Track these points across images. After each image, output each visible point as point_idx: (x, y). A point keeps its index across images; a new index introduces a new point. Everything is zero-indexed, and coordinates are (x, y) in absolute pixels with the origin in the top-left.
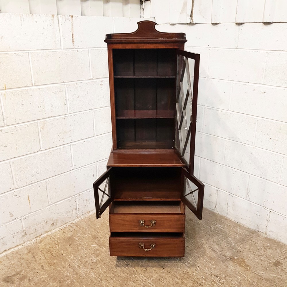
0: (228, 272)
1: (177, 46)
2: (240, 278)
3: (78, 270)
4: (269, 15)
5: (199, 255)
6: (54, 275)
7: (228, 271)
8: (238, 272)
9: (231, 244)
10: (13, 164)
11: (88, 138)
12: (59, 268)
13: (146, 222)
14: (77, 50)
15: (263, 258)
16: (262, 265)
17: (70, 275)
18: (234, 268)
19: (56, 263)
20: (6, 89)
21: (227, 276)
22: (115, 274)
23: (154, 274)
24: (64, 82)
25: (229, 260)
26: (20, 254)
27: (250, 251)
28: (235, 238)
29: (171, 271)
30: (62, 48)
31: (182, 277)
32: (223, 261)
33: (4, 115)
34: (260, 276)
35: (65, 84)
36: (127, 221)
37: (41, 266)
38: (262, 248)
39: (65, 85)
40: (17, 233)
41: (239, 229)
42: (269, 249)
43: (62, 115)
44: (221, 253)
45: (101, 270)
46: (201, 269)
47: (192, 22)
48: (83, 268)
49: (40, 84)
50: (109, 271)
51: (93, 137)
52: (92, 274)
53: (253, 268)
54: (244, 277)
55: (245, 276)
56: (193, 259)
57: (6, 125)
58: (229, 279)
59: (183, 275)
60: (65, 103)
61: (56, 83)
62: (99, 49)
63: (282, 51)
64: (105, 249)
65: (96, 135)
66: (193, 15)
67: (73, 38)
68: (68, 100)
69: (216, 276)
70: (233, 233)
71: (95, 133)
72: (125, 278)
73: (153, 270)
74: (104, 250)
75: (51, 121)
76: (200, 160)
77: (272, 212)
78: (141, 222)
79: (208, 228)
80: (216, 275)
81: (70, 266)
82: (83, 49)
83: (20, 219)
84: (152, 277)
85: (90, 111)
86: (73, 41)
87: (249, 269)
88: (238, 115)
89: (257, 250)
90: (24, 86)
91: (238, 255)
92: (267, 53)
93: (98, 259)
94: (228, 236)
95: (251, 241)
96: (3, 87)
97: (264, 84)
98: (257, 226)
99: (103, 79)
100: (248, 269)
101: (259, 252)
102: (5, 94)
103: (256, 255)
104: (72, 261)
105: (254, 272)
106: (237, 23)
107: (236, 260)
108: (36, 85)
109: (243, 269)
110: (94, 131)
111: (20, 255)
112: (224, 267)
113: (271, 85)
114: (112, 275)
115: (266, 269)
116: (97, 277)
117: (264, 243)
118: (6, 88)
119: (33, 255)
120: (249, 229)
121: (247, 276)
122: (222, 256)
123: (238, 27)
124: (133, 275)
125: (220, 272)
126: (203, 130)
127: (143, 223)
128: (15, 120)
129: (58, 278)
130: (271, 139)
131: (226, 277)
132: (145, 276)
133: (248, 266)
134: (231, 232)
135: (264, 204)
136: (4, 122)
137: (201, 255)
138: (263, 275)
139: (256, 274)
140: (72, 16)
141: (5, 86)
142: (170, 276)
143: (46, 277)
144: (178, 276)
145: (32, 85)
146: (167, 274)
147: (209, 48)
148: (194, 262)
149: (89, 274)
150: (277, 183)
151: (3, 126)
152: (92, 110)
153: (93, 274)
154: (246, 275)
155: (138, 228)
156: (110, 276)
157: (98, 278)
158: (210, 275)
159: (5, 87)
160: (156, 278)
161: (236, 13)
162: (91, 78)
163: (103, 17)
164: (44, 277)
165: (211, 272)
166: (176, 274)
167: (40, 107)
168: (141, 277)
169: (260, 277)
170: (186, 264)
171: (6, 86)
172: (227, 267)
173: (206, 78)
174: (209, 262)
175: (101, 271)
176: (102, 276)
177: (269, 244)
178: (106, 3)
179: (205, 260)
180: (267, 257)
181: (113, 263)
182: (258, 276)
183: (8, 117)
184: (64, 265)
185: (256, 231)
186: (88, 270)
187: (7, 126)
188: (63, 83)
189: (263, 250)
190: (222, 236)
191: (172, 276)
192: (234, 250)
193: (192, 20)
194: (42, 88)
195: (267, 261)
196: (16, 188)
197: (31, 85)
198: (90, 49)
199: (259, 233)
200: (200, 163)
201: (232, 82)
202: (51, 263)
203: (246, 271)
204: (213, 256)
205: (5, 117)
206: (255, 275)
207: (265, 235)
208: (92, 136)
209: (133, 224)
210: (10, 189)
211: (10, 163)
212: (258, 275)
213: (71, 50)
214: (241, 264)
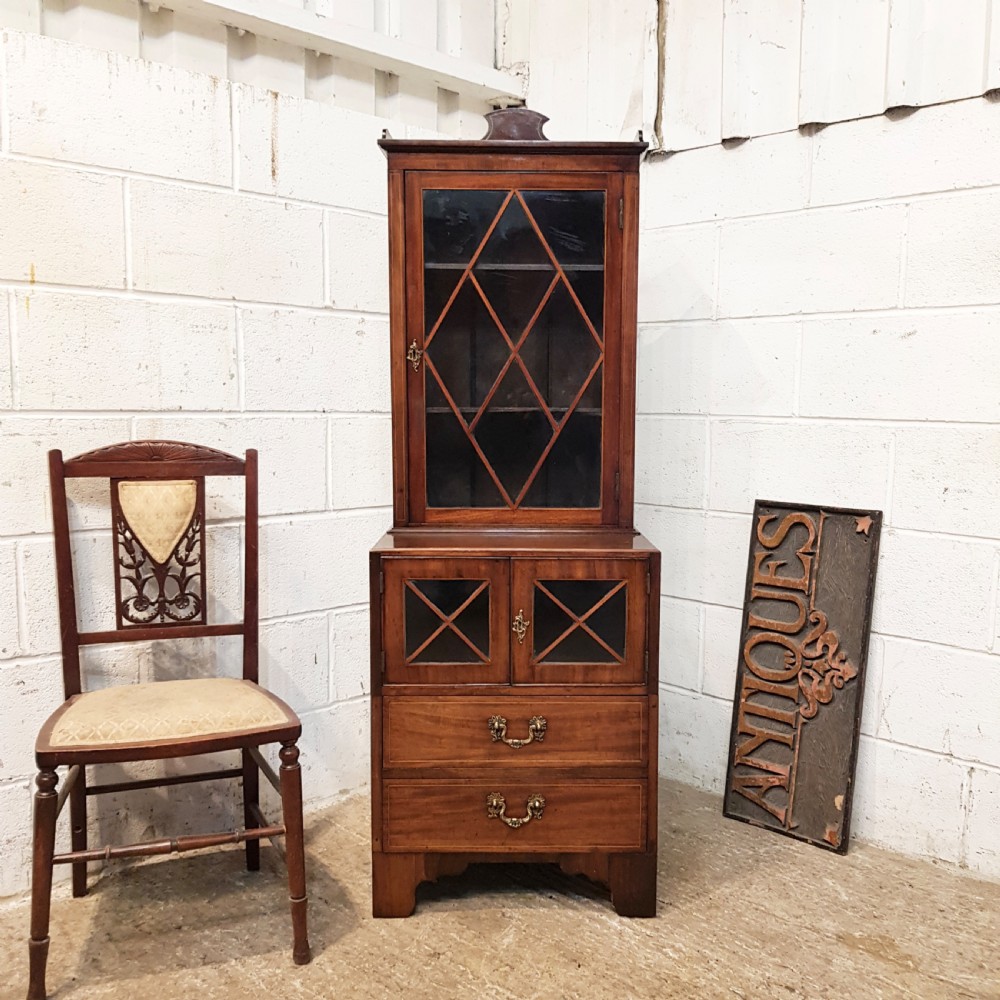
0: (831, 974)
1: (614, 164)
2: (880, 991)
3: (237, 970)
4: (904, 83)
5: (717, 926)
6: (139, 987)
7: (832, 972)
8: (873, 975)
9: (837, 898)
10: (27, 557)
11: (305, 512)
12: (161, 967)
13: (513, 726)
14: (283, 201)
15: (964, 934)
16: (961, 954)
17: (205, 986)
18: (856, 963)
19: (150, 952)
20: (33, 282)
21: (831, 986)
22: (389, 981)
23: (543, 981)
24: (234, 299)
25: (834, 941)
26: (10, 925)
27: (911, 915)
28: (849, 879)
29: (609, 973)
30: (237, 187)
31: (655, 989)
32: (810, 944)
33: (14, 369)
34: (958, 986)
35: (236, 307)
36: (447, 722)
37: (90, 960)
38: (954, 907)
39: (239, 311)
40: (9, 841)
41: (860, 856)
42: (982, 909)
43: (218, 411)
44: (799, 920)
45: (330, 971)
46: (724, 967)
47: (661, 146)
48: (259, 966)
49: (154, 290)
50: (362, 974)
51: (323, 511)
52: (295, 983)
53: (931, 965)
54: (898, 988)
55: (900, 987)
56: (695, 938)
57: (18, 408)
58: (840, 995)
59: (657, 984)
60: (233, 372)
61: (207, 295)
62: (358, 214)
63: (956, 189)
64: (347, 910)
65: (331, 507)
66: (664, 126)
67: (273, 161)
68: (242, 364)
69: (787, 987)
70: (840, 866)
71: (330, 499)
72: (426, 994)
73: (538, 969)
74: (346, 914)
75: (178, 425)
76: (702, 615)
77: (977, 770)
78: (494, 724)
79: (745, 853)
80: (788, 984)
81: (206, 960)
82: (304, 205)
83: (27, 783)
84: (535, 990)
85: (318, 415)
86: (274, 172)
87: (911, 965)
88: (826, 426)
89: (939, 913)
90: (95, 284)
91: (868, 928)
92: (907, 205)
93: (320, 941)
94: (822, 874)
95: (910, 889)
96: (26, 274)
97: (905, 308)
98: (925, 838)
99: (367, 317)
100: (908, 966)
101: (945, 918)
102: (28, 299)
103: (937, 928)
104: (215, 946)
105: (932, 975)
106: (802, 128)
107: (862, 940)
108: (135, 288)
109: (891, 967)
110: (327, 489)
111: (12, 928)
112: (818, 961)
113: (930, 307)
114: (374, 985)
115: (982, 967)
116: (312, 990)
117: (962, 894)
118: (36, 280)
119: (63, 928)
120: (897, 854)
121: (908, 987)
122: (806, 931)
123: (806, 140)
124: (460, 986)
125: (801, 976)
126: (708, 500)
127: (502, 730)
128: (54, 395)
129: (154, 996)
130: (946, 490)
131: (827, 990)
132: (508, 989)
133: (909, 957)
134: (831, 864)
135: (947, 744)
136: (12, 396)
137: (726, 928)
138: (968, 982)
139: (942, 980)
140: (276, 95)
141: (32, 270)
142: (607, 986)
143: (105, 994)
144: (637, 988)
145: (126, 285)
146: (595, 982)
147: (718, 224)
148: (700, 948)
149: (283, 984)
150: (986, 649)
151: (7, 411)
152: (324, 415)
153: (297, 983)
154: (903, 983)
155: (481, 751)
156: (366, 987)
157: (319, 994)
158: (764, 984)
159: (33, 275)
160: (553, 993)
161: (800, 96)
162: (328, 303)
163: (373, 117)
164: (98, 992)
165: (767, 975)
166: (629, 981)
167: (143, 366)
168: (489, 992)
169: (961, 991)
170: (665, 954)
171: (35, 272)
172: (829, 962)
173: (710, 322)
174: (756, 947)
175: (333, 974)
176: (332, 988)
177: (981, 895)
178: (386, 97)
179: (741, 940)
180: (977, 932)
181: (379, 950)
182: (951, 987)
183: (30, 380)
184: (185, 958)
185: (927, 860)
186: (278, 971)
187: (21, 411)
188: (231, 303)
189: (961, 913)
190: (801, 874)
191: (614, 985)
192: (851, 914)
193: (661, 141)
194: (157, 304)
195: (981, 944)
196: (27, 653)
197: (122, 287)
198: (327, 209)
199: (937, 866)
200: (705, 626)
201: (800, 318)
202: (131, 953)
203: (903, 972)
204: (771, 930)
205: (17, 378)
206: (941, 983)
207: (961, 871)
208: (318, 509)
209: (467, 732)
210: (4, 651)
211: (15, 549)
212: (952, 984)
213: (264, 198)
214: (882, 953)
